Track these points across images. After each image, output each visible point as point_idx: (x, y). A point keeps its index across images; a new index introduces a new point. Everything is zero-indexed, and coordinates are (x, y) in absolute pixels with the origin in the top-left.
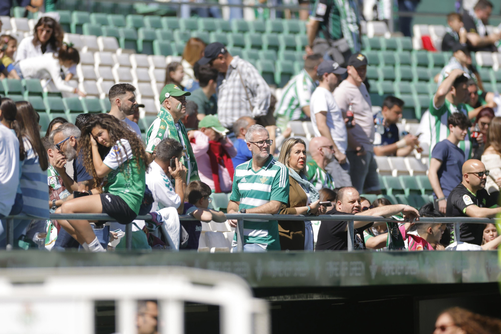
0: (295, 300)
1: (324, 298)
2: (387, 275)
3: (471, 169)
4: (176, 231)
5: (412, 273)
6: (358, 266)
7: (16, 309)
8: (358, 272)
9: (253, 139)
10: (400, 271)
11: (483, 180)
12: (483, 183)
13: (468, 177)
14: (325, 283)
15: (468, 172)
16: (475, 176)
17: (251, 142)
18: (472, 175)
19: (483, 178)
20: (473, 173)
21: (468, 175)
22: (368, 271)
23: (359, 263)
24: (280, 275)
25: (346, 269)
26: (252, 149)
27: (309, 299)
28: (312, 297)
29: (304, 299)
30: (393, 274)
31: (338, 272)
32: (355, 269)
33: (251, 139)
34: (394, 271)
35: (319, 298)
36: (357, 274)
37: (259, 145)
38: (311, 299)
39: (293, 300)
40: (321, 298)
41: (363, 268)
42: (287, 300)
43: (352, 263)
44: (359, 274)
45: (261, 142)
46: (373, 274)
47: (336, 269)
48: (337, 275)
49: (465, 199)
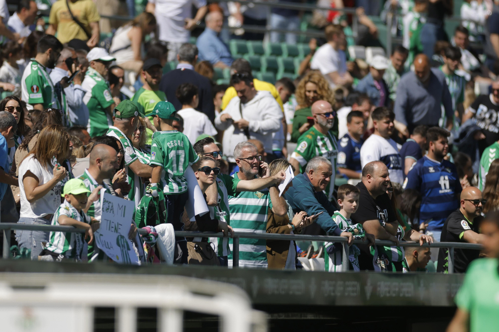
0: (289, 318)
1: (318, 318)
2: (382, 296)
3: (468, 196)
4: (170, 247)
5: (407, 295)
6: (354, 286)
7: (16, 313)
8: (353, 292)
9: (243, 156)
10: (394, 292)
11: (478, 208)
12: (478, 211)
13: (465, 204)
14: (320, 302)
15: (465, 199)
16: (470, 203)
17: (240, 159)
18: (468, 202)
19: (479, 206)
20: (469, 200)
21: (465, 201)
22: (363, 291)
23: (355, 283)
24: (276, 292)
25: (342, 288)
26: (242, 166)
27: (303, 318)
28: (306, 317)
29: (298, 318)
30: (388, 295)
31: (334, 291)
32: (350, 289)
33: (240, 156)
34: (389, 292)
35: (313, 318)
36: (352, 294)
37: (250, 161)
38: (305, 318)
39: (287, 318)
40: (315, 318)
41: (358, 288)
42: (281, 318)
43: (347, 283)
44: (355, 294)
45: (251, 158)
46: (368, 294)
47: (332, 288)
48: (332, 294)
49: (463, 224)
